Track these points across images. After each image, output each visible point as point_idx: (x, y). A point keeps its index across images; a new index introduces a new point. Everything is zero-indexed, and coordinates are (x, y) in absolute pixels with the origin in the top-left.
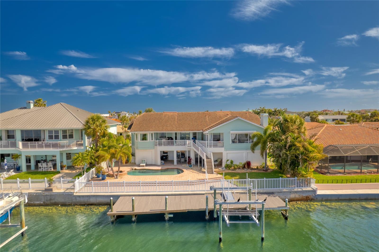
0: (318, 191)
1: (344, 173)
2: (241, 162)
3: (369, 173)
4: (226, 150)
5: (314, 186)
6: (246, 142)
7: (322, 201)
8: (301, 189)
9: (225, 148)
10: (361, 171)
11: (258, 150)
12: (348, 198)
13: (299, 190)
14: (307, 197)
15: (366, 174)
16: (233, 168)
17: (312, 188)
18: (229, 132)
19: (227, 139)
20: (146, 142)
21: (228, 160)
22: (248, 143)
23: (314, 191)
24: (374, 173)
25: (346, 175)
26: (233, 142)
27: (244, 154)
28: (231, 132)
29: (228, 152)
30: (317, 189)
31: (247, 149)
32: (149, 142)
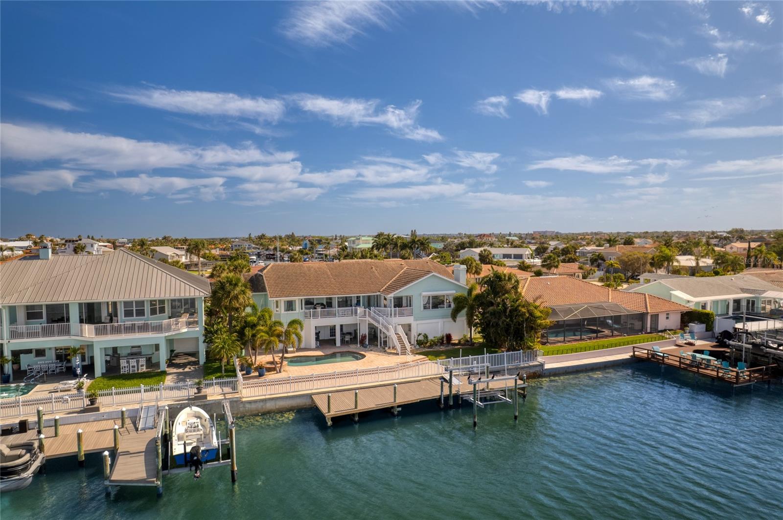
0: (546, 365)
1: (564, 341)
2: (436, 336)
3: (589, 339)
4: (416, 320)
5: (540, 359)
6: (441, 308)
7: (549, 376)
8: (527, 364)
9: (414, 318)
10: (581, 338)
11: (462, 318)
12: (575, 370)
13: (526, 365)
14: (534, 373)
15: (586, 341)
16: (428, 344)
17: (538, 362)
18: (420, 294)
19: (418, 304)
20: (293, 313)
21: (420, 334)
22: (444, 307)
23: (542, 365)
24: (594, 338)
25: (566, 344)
26: (425, 308)
27: (439, 324)
28: (424, 294)
29: (418, 322)
30: (544, 362)
31: (443, 317)
32: (298, 313)
